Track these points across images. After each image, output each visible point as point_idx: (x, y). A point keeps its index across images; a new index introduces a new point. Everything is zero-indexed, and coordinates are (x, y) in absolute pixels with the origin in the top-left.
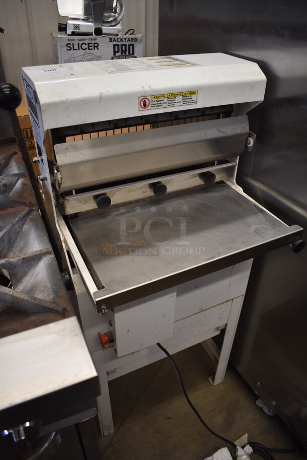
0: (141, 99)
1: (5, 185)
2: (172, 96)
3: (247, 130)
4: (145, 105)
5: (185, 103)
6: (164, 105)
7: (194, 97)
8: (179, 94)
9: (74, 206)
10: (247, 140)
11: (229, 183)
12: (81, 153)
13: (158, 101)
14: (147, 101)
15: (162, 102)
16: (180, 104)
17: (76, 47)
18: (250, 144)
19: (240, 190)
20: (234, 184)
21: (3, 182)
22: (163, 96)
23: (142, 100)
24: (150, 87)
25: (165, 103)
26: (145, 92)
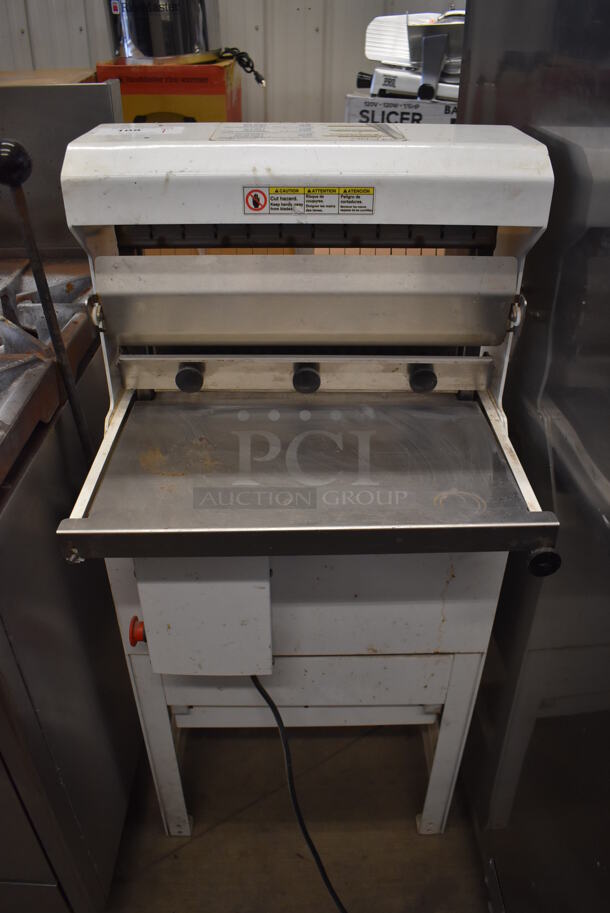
0: (247, 191)
2: (314, 193)
3: (512, 288)
4: (256, 203)
5: (344, 210)
6: (299, 209)
7: (366, 200)
8: (331, 190)
11: (487, 404)
13: (285, 199)
14: (260, 196)
15: (293, 202)
16: (335, 210)
17: (378, 117)
18: (514, 320)
19: (500, 423)
20: (496, 406)
22: (296, 191)
23: (250, 194)
24: (269, 170)
25: (301, 205)
26: (256, 179)
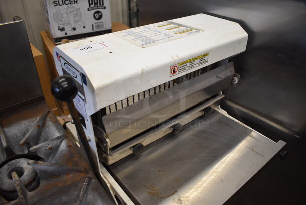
1: (51, 149)
3: (233, 72)
4: (174, 72)
5: (200, 64)
6: (187, 68)
7: (206, 58)
9: (116, 157)
10: (233, 79)
13: (183, 66)
14: (176, 68)
15: (185, 67)
19: (225, 113)
22: (186, 62)
23: (172, 68)
26: (174, 61)
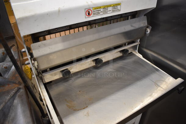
0: (86, 10)
1: (6, 68)
2: (106, 7)
3: (146, 24)
4: (89, 14)
5: (113, 11)
6: (101, 13)
7: (119, 7)
8: (110, 6)
9: (49, 77)
10: (146, 30)
11: (134, 52)
12: (49, 48)
13: (97, 11)
14: (90, 11)
15: (100, 11)
16: (111, 12)
18: (148, 32)
19: (141, 56)
20: (137, 53)
21: (4, 66)
22: (100, 8)
23: (87, 11)
24: (92, 2)
25: (102, 12)
26: (89, 5)
